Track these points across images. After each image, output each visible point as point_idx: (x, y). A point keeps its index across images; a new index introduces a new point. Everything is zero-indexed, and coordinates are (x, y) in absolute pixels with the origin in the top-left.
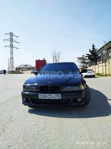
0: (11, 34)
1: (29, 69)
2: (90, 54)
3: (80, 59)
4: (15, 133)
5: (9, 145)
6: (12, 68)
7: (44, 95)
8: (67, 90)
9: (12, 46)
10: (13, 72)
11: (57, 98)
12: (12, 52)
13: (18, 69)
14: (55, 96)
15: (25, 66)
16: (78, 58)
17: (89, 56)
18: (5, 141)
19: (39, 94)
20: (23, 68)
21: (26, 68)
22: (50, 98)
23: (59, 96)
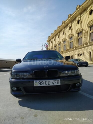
7: (41, 81)
8: (65, 75)
11: (56, 84)
14: (54, 82)
19: (35, 81)
22: (48, 84)
23: (58, 81)
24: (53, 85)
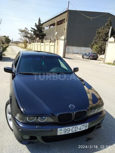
2: (36, 29)
7: (67, 128)
11: (84, 129)
14: (82, 127)
16: (20, 31)
17: (35, 31)
19: (59, 129)
22: (75, 131)
23: (86, 126)
24: (80, 130)
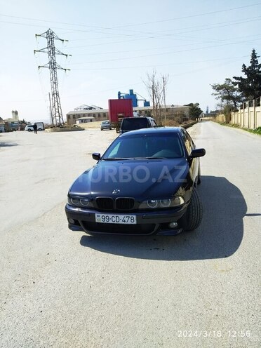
0: (50, 36)
1: (98, 116)
2: (245, 77)
3: (218, 88)
4: (53, 287)
5: (41, 309)
6: (58, 118)
7: (105, 215)
8: (149, 206)
9: (53, 66)
10: (60, 127)
11: (129, 222)
12: (56, 79)
13: (72, 117)
14: (126, 219)
15: (86, 109)
16: (214, 88)
17: (242, 83)
18: (35, 302)
19: (96, 215)
20: (84, 115)
21: (89, 115)
22: (117, 222)
23: (132, 218)
24: (123, 223)
